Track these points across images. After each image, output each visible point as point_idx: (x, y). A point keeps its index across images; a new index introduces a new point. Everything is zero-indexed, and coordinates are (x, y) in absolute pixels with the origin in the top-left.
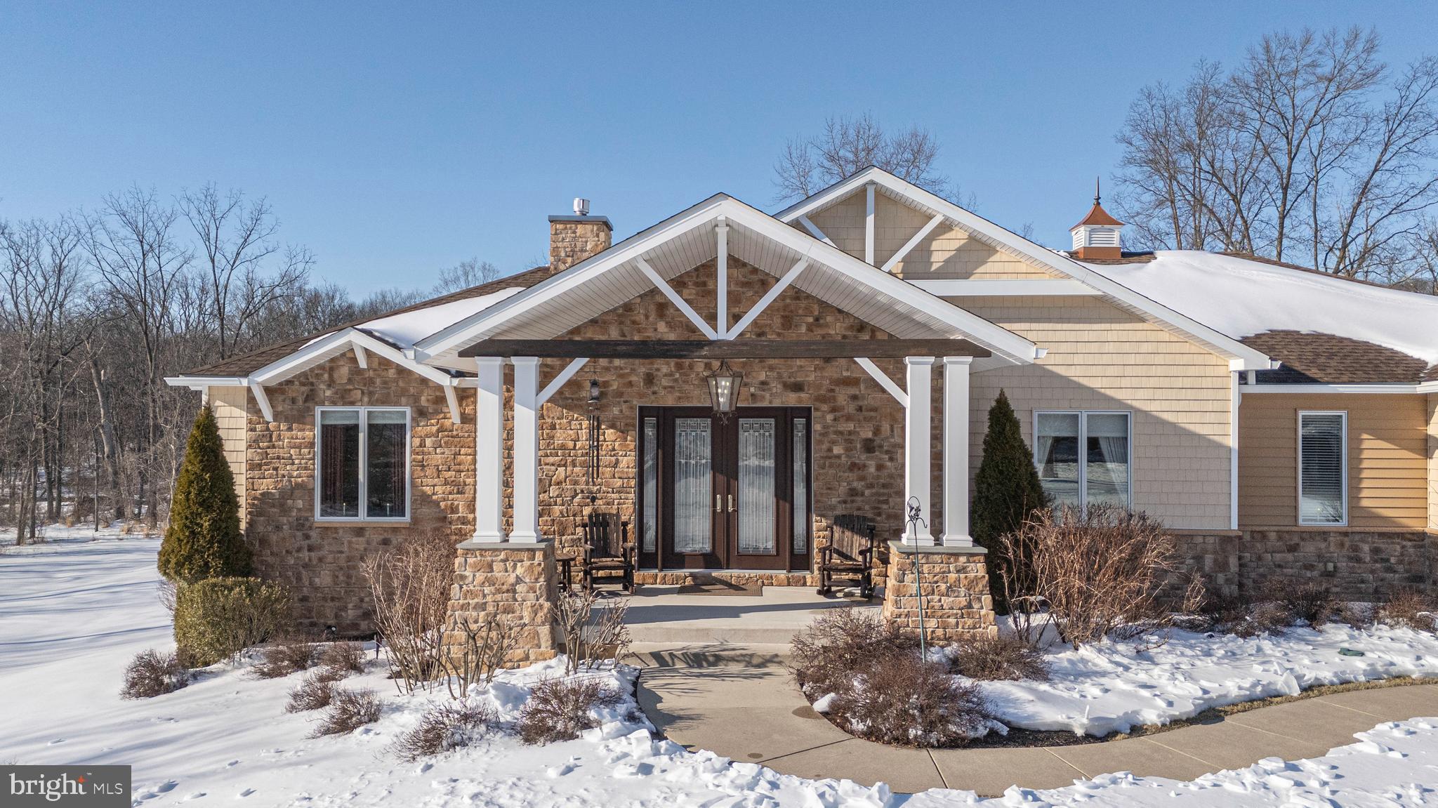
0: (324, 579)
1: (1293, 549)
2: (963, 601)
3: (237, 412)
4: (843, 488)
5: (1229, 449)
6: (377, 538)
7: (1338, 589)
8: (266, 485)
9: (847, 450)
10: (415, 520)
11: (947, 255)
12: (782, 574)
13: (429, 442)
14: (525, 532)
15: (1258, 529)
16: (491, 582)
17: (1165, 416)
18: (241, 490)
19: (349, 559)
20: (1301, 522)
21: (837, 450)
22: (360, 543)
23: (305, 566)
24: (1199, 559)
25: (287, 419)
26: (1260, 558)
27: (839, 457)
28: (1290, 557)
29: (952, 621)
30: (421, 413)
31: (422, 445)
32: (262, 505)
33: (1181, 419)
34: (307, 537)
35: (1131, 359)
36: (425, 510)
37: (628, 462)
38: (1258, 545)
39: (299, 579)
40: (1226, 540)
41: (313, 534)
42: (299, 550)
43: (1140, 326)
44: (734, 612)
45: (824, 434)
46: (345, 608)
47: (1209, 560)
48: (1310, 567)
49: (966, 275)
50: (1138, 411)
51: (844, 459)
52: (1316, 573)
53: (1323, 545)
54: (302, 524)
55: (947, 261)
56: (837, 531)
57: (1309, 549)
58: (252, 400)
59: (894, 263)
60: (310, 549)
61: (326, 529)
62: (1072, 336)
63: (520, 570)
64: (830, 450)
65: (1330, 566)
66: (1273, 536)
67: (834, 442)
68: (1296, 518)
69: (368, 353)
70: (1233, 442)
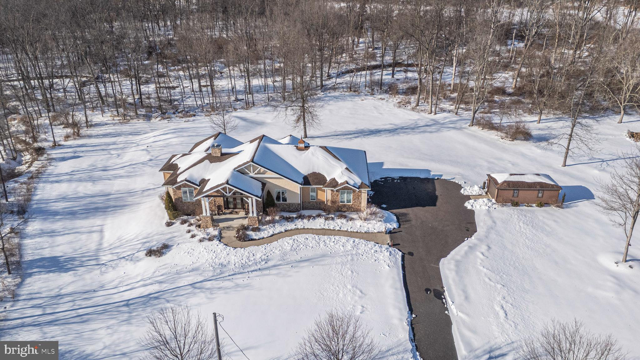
0: (185, 208)
2: (255, 222)
5: (298, 194)
6: (191, 203)
7: (315, 208)
8: (176, 197)
10: (196, 202)
12: (242, 210)
14: (208, 214)
15: (305, 201)
16: (205, 220)
17: (291, 190)
18: (173, 198)
20: (310, 200)
22: (189, 204)
25: (178, 190)
26: (305, 204)
28: (309, 204)
29: (254, 224)
30: (195, 189)
31: (196, 193)
32: (176, 199)
33: (293, 191)
35: (287, 183)
39: (182, 207)
40: (299, 204)
41: (183, 202)
42: (181, 204)
47: (297, 206)
48: (312, 205)
50: (288, 189)
53: (313, 203)
54: (181, 201)
55: (263, 171)
57: (311, 203)
59: (256, 172)
60: (183, 204)
61: (185, 202)
62: (279, 181)
63: (208, 219)
65: (314, 205)
66: (307, 202)
69: (187, 184)
70: (299, 192)
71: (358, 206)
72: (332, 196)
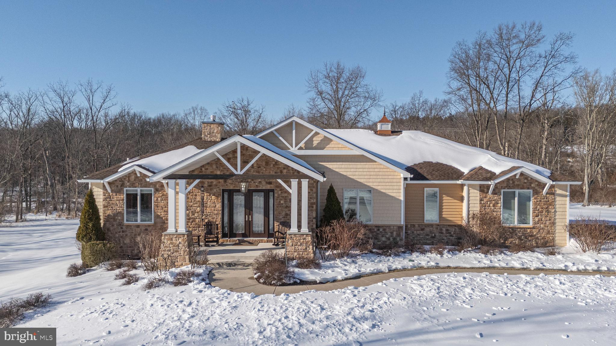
0: (127, 241)
1: (423, 230)
2: (304, 247)
3: (100, 190)
4: (284, 213)
5: (401, 200)
6: (143, 228)
7: (436, 242)
8: (109, 212)
9: (285, 202)
10: (155, 223)
11: (318, 142)
12: (265, 239)
13: (159, 199)
14: (182, 229)
15: (412, 224)
16: (172, 243)
17: (382, 190)
18: (101, 214)
19: (135, 235)
20: (425, 222)
21: (282, 202)
22: (138, 230)
23: (121, 237)
24: (392, 233)
25: (115, 192)
26: (413, 233)
27: (282, 204)
28: (422, 232)
29: (301, 253)
30: (157, 190)
31: (157, 200)
32: (108, 218)
33: (387, 191)
34: (122, 228)
35: (372, 173)
36: (158, 220)
37: (219, 206)
38: (413, 229)
39: (119, 241)
40: (400, 227)
41: (124, 227)
42: (119, 232)
43: (375, 163)
44: (244, 251)
45: (278, 197)
46: (134, 250)
47: (395, 233)
48: (428, 235)
49: (322, 149)
50: (374, 189)
51: (284, 204)
52: (429, 237)
53: (431, 229)
54: (121, 224)
55: (318, 144)
56: (280, 226)
57: (427, 230)
58: (104, 186)
59: (302, 144)
60: (123, 232)
61: (128, 226)
62: (355, 166)
63: (180, 240)
64: (280, 202)
65: (433, 235)
66: (417, 226)
67: (281, 200)
68: (424, 220)
69: (140, 173)
70: (402, 198)
71: (548, 233)
72: (483, 206)
